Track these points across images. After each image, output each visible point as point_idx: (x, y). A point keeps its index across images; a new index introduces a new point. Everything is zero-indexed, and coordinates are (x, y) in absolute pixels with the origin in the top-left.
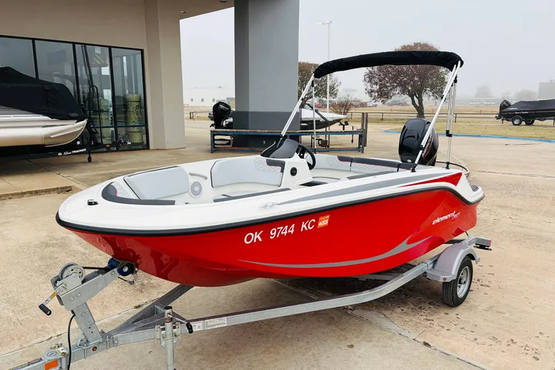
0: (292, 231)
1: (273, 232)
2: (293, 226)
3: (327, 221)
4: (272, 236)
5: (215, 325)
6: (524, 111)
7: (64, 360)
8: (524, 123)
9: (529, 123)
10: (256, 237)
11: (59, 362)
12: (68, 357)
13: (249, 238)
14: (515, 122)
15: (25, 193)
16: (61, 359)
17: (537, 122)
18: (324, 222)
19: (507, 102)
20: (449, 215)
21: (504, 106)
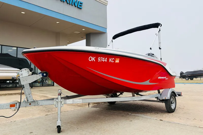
0: (106, 61)
1: (99, 59)
2: (106, 58)
3: (119, 61)
4: (99, 60)
5: (77, 102)
6: (189, 75)
7: (18, 104)
8: (189, 79)
9: (192, 79)
10: (93, 59)
11: (16, 105)
12: (20, 103)
13: (91, 59)
14: (186, 79)
15: (7, 94)
16: (17, 103)
17: (194, 79)
18: (117, 61)
19: (182, 72)
20: (164, 77)
21: (182, 73)
